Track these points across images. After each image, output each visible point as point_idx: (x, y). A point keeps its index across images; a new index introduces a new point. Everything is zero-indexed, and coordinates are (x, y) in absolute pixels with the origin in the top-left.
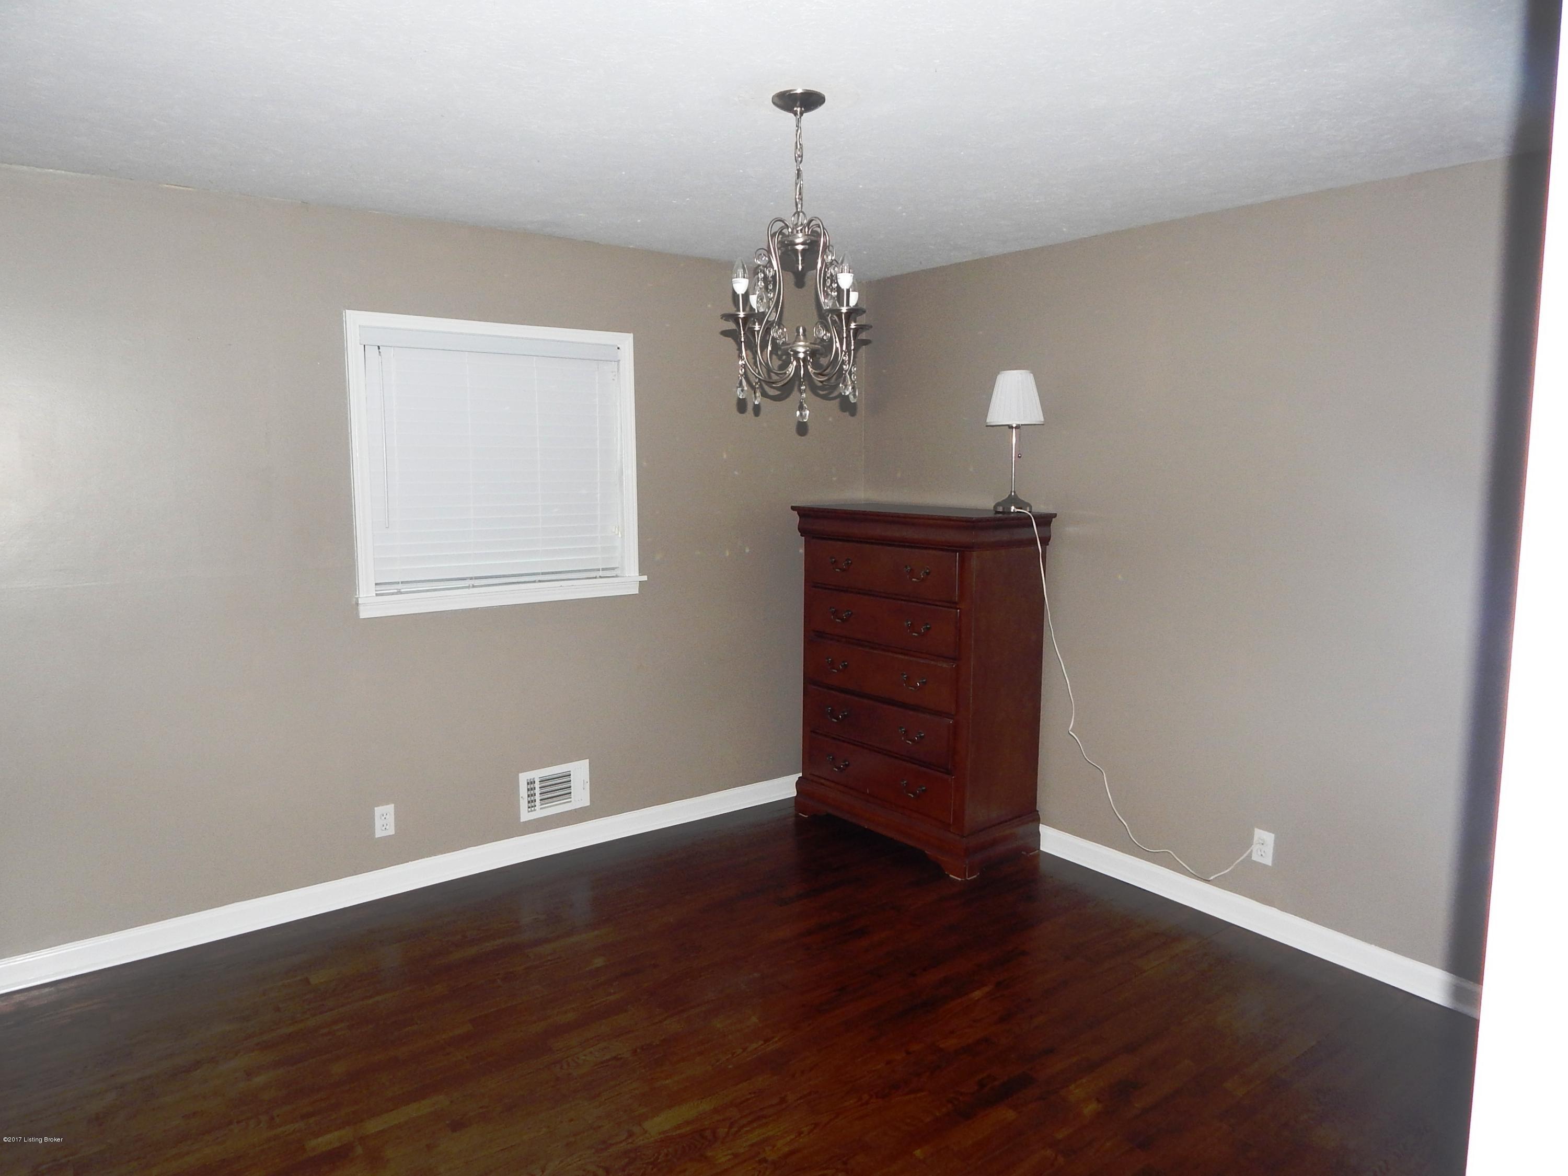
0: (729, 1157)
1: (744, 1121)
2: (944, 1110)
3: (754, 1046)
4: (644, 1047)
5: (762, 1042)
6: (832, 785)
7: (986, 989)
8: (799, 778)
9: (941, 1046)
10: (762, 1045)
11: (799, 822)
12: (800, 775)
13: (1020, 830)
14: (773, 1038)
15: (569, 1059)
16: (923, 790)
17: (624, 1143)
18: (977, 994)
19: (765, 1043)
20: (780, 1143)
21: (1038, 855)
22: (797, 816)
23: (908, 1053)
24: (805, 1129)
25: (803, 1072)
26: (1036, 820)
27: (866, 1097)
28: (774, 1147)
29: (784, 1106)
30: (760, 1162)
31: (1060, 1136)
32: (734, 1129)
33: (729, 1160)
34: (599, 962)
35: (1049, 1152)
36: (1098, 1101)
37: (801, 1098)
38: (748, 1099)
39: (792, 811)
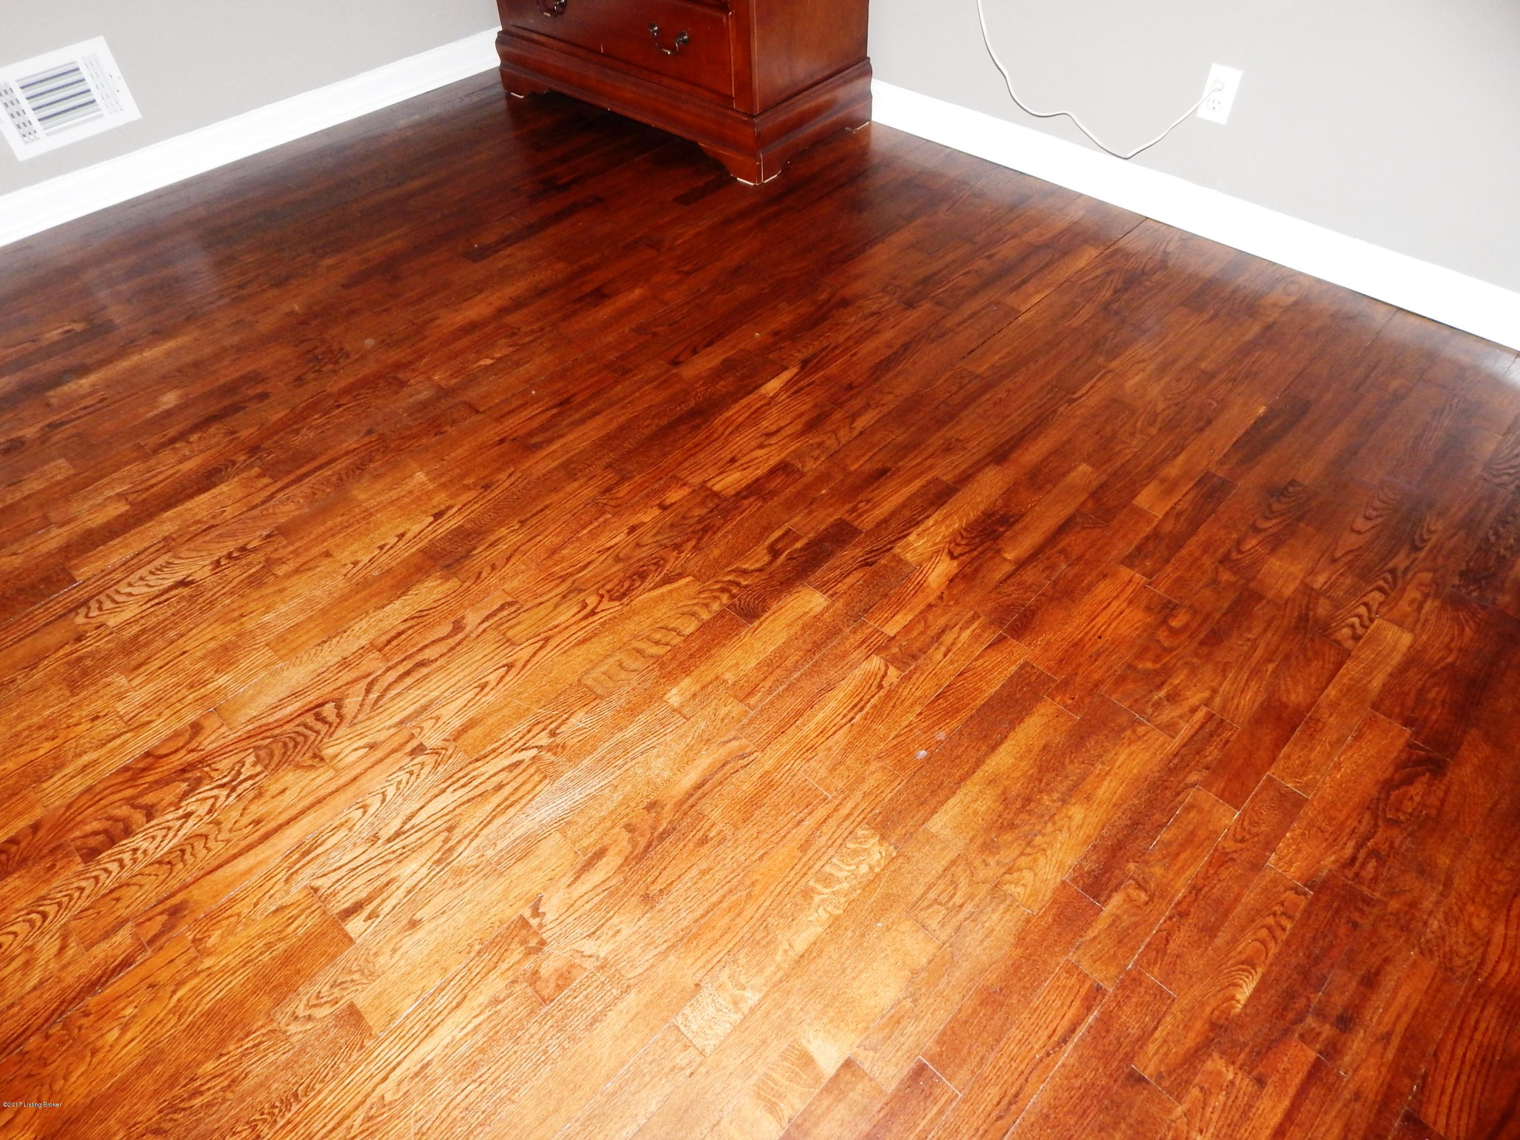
0: (362, 752)
1: (392, 676)
2: (716, 607)
3: (416, 528)
4: (235, 555)
5: (431, 519)
6: (550, 41)
7: (786, 376)
8: (499, 33)
9: (716, 488)
10: (431, 523)
11: (514, 107)
12: (500, 28)
13: (842, 93)
14: (450, 507)
15: (102, 597)
16: (684, 41)
17: (183, 752)
18: (773, 386)
19: (436, 520)
20: (446, 712)
21: (867, 131)
22: (509, 97)
23: (663, 507)
24: (493, 678)
25: (493, 567)
26: (867, 72)
27: (592, 601)
28: (438, 718)
29: (459, 637)
30: (414, 753)
31: (891, 629)
32: (373, 696)
33: (361, 758)
34: (170, 399)
35: (876, 663)
36: (953, 557)
37: (487, 618)
38: (403, 632)
39: (500, 89)
